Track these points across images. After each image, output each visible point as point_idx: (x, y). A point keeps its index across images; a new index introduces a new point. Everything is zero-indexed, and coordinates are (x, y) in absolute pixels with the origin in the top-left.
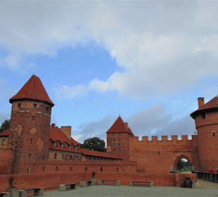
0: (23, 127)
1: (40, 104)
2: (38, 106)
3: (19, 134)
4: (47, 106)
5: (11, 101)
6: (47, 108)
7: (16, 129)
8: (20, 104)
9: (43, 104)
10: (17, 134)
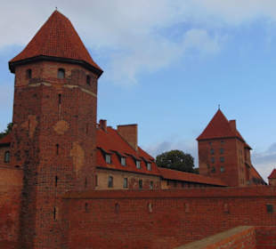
0: (38, 118)
1: (72, 68)
2: (68, 73)
3: (31, 133)
4: (87, 73)
6: (88, 77)
7: (24, 125)
8: (30, 72)
9: (80, 69)
10: (28, 135)
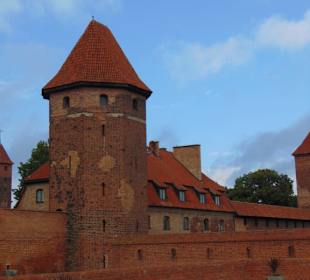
0: (80, 154)
1: (116, 93)
2: (112, 100)
3: (73, 173)
4: (134, 96)
5: (47, 93)
6: (135, 101)
7: (65, 162)
9: (125, 93)
10: (69, 173)
